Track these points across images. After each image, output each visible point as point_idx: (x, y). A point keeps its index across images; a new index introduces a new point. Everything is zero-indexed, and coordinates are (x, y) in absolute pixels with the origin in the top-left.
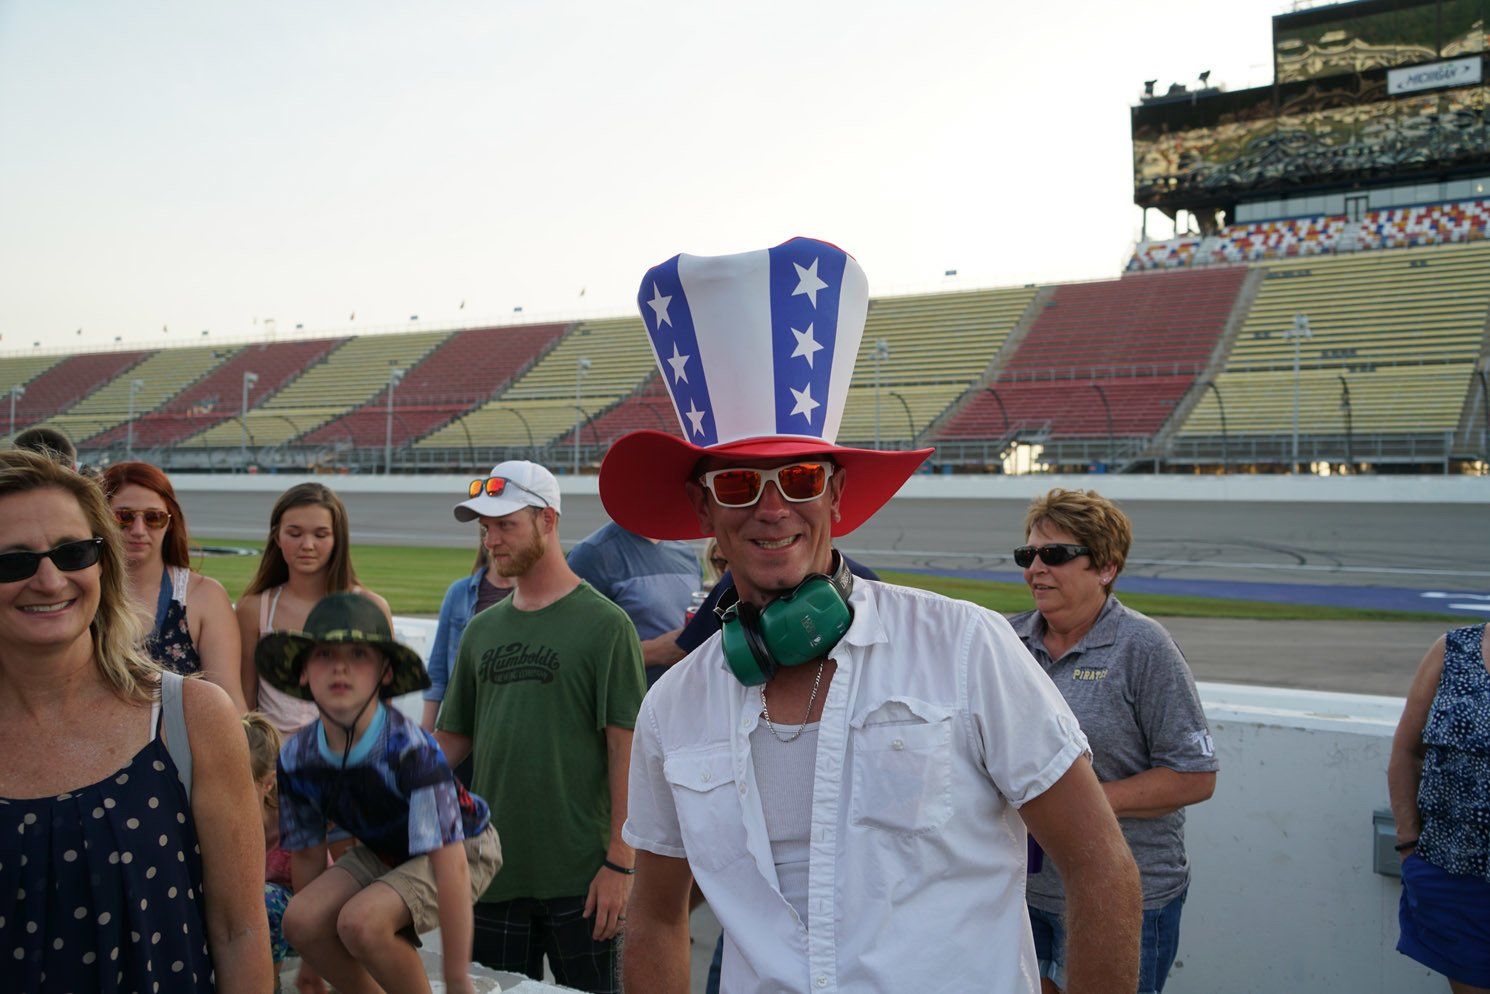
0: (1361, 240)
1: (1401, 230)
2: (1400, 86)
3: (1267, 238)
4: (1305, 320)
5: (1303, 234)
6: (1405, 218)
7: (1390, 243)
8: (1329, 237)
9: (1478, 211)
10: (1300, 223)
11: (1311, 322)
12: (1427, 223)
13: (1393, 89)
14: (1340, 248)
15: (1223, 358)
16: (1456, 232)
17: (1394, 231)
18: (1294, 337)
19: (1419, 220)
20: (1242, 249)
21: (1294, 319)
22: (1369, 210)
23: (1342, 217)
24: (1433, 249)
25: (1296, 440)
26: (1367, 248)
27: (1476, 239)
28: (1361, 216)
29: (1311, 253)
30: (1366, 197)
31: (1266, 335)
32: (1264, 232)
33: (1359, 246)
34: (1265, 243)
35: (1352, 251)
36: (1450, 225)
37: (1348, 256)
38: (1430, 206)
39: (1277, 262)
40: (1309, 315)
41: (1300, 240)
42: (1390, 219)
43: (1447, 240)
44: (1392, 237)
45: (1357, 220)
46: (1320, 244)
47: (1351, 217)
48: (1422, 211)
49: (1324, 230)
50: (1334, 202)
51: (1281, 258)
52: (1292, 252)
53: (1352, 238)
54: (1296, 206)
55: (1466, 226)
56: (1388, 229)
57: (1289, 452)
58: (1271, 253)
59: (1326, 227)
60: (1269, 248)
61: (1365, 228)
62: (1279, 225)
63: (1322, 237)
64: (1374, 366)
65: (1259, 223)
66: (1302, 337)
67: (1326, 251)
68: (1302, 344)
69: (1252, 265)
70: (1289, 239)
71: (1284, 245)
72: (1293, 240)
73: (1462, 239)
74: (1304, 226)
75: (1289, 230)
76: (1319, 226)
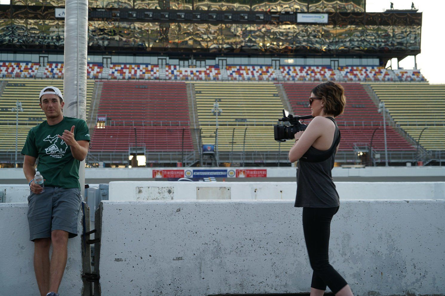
0: (45, 74)
1: (60, 72)
2: (59, 15)
3: (8, 69)
4: (21, 104)
5: (22, 69)
6: (62, 67)
7: (56, 76)
8: (33, 71)
10: (21, 64)
11: (23, 105)
13: (57, 15)
14: (37, 76)
17: (58, 72)
18: (16, 111)
21: (16, 104)
22: (48, 62)
23: (38, 64)
25: (16, 154)
26: (47, 77)
28: (45, 64)
29: (25, 77)
32: (7, 66)
33: (44, 76)
34: (7, 71)
35: (42, 78)
37: (40, 80)
39: (12, 79)
40: (22, 102)
41: (21, 71)
42: (56, 67)
44: (57, 74)
45: (44, 66)
46: (29, 73)
47: (42, 64)
49: (31, 68)
50: (35, 57)
51: (13, 78)
52: (18, 76)
53: (42, 73)
54: (20, 57)
56: (55, 71)
57: (14, 159)
58: (9, 75)
59: (32, 67)
60: (8, 73)
61: (47, 69)
62: (13, 64)
63: (30, 71)
65: (4, 62)
66: (19, 111)
67: (31, 77)
68: (19, 114)
70: (17, 70)
71: (15, 72)
72: (19, 71)
74: (23, 65)
75: (17, 67)
76: (29, 66)
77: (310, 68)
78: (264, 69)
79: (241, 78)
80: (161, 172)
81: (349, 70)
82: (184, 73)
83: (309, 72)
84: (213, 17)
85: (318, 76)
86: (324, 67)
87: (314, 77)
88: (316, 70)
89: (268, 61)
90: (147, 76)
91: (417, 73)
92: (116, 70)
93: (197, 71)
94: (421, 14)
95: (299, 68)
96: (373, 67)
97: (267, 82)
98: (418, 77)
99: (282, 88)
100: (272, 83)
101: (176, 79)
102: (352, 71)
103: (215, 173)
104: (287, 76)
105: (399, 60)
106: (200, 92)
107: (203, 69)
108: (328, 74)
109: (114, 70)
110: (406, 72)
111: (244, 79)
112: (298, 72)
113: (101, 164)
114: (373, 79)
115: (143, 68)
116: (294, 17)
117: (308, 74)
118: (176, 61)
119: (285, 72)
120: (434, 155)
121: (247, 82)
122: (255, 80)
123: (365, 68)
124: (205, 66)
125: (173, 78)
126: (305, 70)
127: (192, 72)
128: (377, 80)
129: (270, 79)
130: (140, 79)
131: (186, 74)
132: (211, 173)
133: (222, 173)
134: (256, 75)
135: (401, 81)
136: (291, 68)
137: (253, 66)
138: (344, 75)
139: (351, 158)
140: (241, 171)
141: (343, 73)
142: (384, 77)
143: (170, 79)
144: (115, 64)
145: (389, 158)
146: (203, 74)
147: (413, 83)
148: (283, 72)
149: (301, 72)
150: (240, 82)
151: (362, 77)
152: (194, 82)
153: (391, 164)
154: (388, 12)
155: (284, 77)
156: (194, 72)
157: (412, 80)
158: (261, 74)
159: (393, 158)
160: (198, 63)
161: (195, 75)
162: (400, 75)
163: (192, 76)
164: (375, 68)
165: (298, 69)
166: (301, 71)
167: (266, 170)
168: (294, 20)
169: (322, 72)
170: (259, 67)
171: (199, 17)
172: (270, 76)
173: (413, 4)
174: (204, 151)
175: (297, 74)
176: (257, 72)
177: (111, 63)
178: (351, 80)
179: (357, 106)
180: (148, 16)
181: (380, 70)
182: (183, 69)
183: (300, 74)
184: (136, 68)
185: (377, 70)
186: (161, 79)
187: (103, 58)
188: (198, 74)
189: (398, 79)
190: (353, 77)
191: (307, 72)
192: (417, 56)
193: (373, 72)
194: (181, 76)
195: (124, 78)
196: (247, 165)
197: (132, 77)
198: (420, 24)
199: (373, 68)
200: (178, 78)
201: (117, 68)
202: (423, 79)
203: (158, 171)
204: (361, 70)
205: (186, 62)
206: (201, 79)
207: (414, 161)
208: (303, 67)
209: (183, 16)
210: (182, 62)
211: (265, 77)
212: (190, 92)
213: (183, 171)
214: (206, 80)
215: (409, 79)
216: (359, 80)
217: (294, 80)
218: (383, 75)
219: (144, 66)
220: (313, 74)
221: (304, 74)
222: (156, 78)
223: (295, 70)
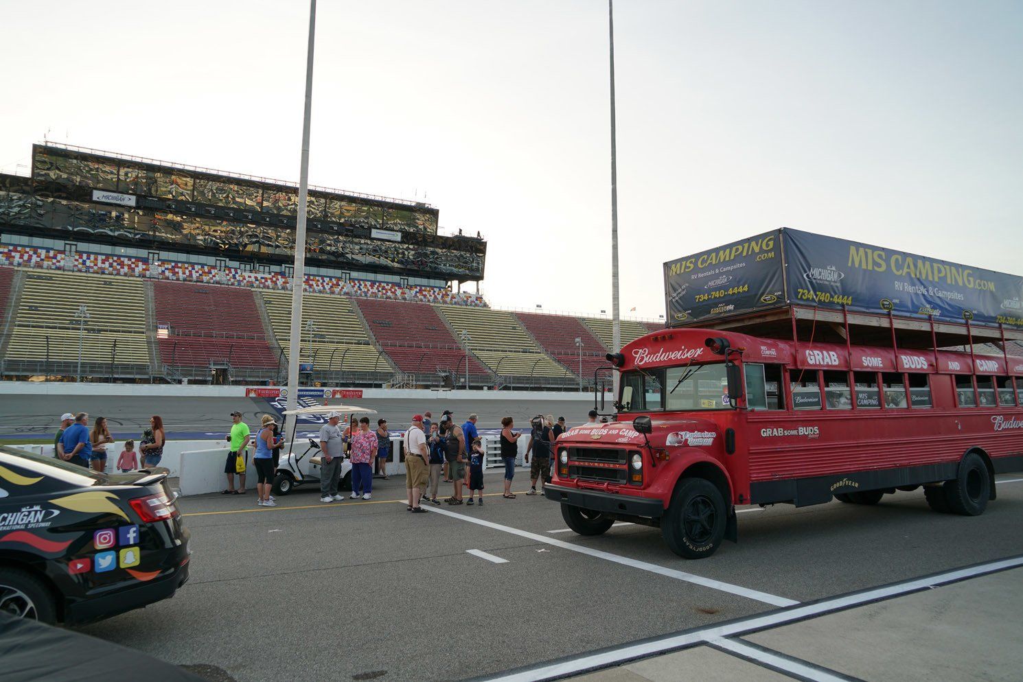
1: (95, 264)
2: (98, 198)
3: (22, 255)
5: (43, 257)
6: (96, 259)
7: (92, 270)
8: (58, 261)
9: (130, 263)
10: (39, 251)
12: (107, 264)
14: (66, 268)
15: (14, 318)
16: (122, 271)
17: (92, 265)
19: (103, 262)
20: (7, 259)
22: (76, 251)
23: (63, 252)
24: (112, 277)
26: (80, 271)
27: (132, 276)
28: (73, 253)
29: (50, 268)
30: (76, 245)
31: (36, 309)
32: (20, 252)
33: (76, 269)
34: (21, 257)
35: (73, 271)
36: (119, 267)
37: (71, 273)
38: (108, 256)
39: (32, 270)
41: (42, 260)
42: (88, 258)
43: (118, 274)
44: (92, 267)
45: (72, 255)
46: (53, 264)
47: (68, 253)
48: (104, 257)
49: (55, 257)
50: (59, 244)
51: (33, 268)
52: (39, 266)
53: (71, 264)
54: (37, 241)
55: (126, 268)
56: (88, 263)
57: (75, 371)
58: (26, 264)
59: (55, 255)
60: (25, 261)
61: (77, 260)
62: (27, 249)
63: (54, 261)
64: (99, 331)
65: (15, 246)
67: (59, 268)
69: (16, 268)
70: (35, 258)
71: (33, 261)
72: (38, 259)
73: (125, 275)
74: (43, 253)
75: (34, 253)
76: (52, 254)
77: (380, 284)
78: (334, 281)
79: (311, 290)
80: (255, 390)
81: (418, 290)
82: (247, 279)
83: (380, 289)
84: (283, 222)
85: (389, 293)
86: (394, 284)
87: (385, 294)
88: (386, 287)
89: (338, 273)
90: (205, 278)
91: (480, 298)
92: (166, 269)
93: (262, 278)
94: (486, 243)
95: (370, 283)
96: (440, 288)
97: (339, 296)
98: (481, 302)
99: (355, 302)
100: (345, 297)
101: (239, 285)
102: (421, 291)
103: (312, 393)
104: (359, 292)
105: (460, 283)
106: (270, 302)
107: (267, 276)
108: (399, 292)
109: (163, 269)
110: (470, 297)
111: (314, 291)
112: (370, 288)
113: (185, 380)
114: (441, 301)
115: (199, 269)
116: (368, 231)
117: (379, 291)
118: (235, 264)
119: (356, 287)
120: (505, 380)
121: (318, 295)
122: (326, 293)
123: (433, 289)
124: (270, 273)
125: (236, 283)
126: (376, 286)
127: (256, 279)
128: (445, 302)
129: (342, 293)
130: (197, 281)
131: (250, 280)
132: (307, 393)
133: (319, 393)
134: (327, 287)
135: (467, 305)
136: (362, 282)
137: (323, 277)
138: (414, 295)
139: (436, 381)
140: (338, 391)
141: (413, 292)
142: (451, 300)
143: (233, 284)
144: (164, 262)
145: (469, 382)
146: (269, 281)
147: (476, 308)
148: (353, 287)
149: (372, 288)
150: (311, 294)
151: (431, 298)
152: (261, 290)
153: (471, 388)
154: (456, 236)
155: (356, 292)
156: (259, 278)
157: (476, 305)
158: (331, 287)
159: (472, 382)
160: (262, 268)
161: (261, 283)
162: (465, 299)
163: (257, 282)
164: (442, 290)
165: (368, 284)
166: (372, 286)
167: (362, 391)
168: (368, 234)
169: (393, 290)
170: (328, 279)
171: (268, 219)
172: (341, 290)
173: (479, 233)
174: (302, 370)
175: (368, 290)
176: (328, 284)
177: (159, 260)
178: (421, 300)
179: (431, 328)
180: (209, 212)
181: (446, 293)
182: (246, 274)
183: (371, 290)
184: (190, 268)
185: (444, 292)
186: (223, 284)
187: (149, 253)
188: (263, 281)
189: (464, 304)
190: (422, 297)
191: (377, 289)
192: (480, 282)
193: (441, 294)
194: (245, 281)
195: (178, 279)
196: (343, 385)
197: (188, 279)
198: (484, 252)
199: (440, 290)
200: (242, 284)
201: (166, 266)
202: (485, 305)
203: (252, 390)
204: (430, 291)
205: (248, 267)
206: (268, 288)
207: (492, 385)
208: (373, 283)
209: (250, 217)
210: (242, 266)
211: (337, 290)
212: (259, 302)
213: (279, 390)
214: (274, 289)
215: (473, 304)
216: (429, 301)
217: (366, 296)
218: (450, 297)
219: (200, 267)
220: (384, 291)
221: (375, 290)
222: (218, 283)
223: (366, 285)
